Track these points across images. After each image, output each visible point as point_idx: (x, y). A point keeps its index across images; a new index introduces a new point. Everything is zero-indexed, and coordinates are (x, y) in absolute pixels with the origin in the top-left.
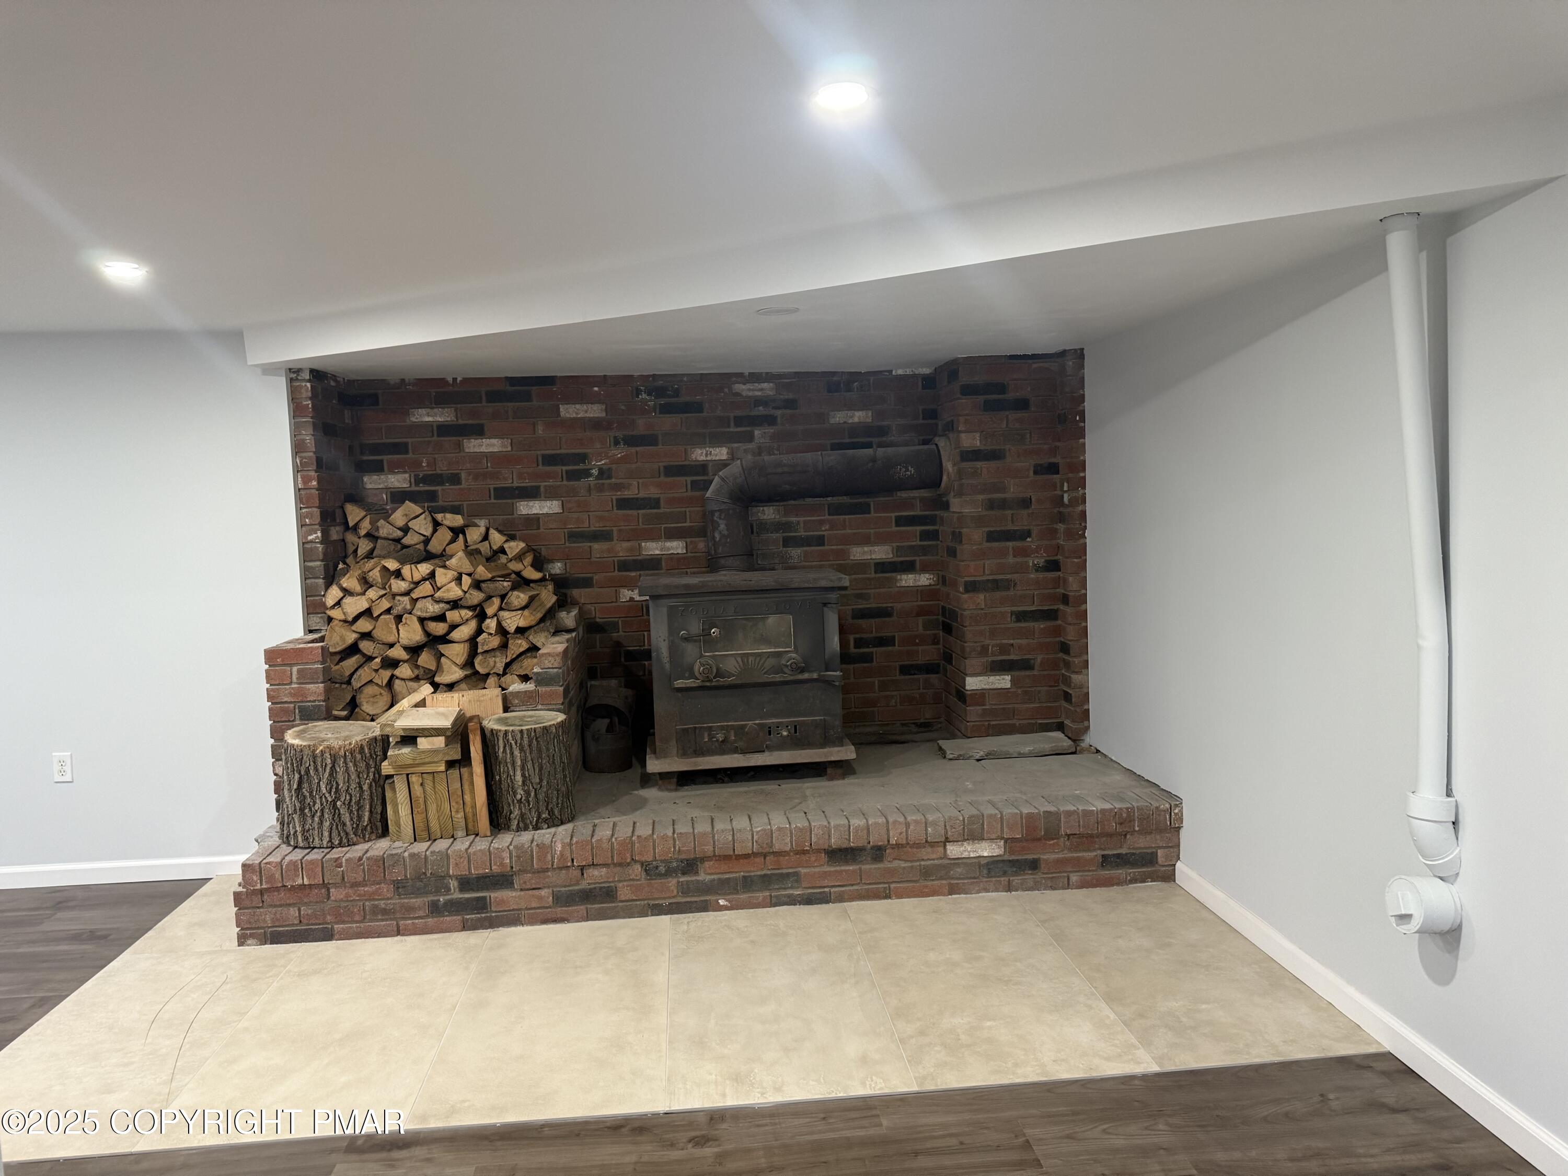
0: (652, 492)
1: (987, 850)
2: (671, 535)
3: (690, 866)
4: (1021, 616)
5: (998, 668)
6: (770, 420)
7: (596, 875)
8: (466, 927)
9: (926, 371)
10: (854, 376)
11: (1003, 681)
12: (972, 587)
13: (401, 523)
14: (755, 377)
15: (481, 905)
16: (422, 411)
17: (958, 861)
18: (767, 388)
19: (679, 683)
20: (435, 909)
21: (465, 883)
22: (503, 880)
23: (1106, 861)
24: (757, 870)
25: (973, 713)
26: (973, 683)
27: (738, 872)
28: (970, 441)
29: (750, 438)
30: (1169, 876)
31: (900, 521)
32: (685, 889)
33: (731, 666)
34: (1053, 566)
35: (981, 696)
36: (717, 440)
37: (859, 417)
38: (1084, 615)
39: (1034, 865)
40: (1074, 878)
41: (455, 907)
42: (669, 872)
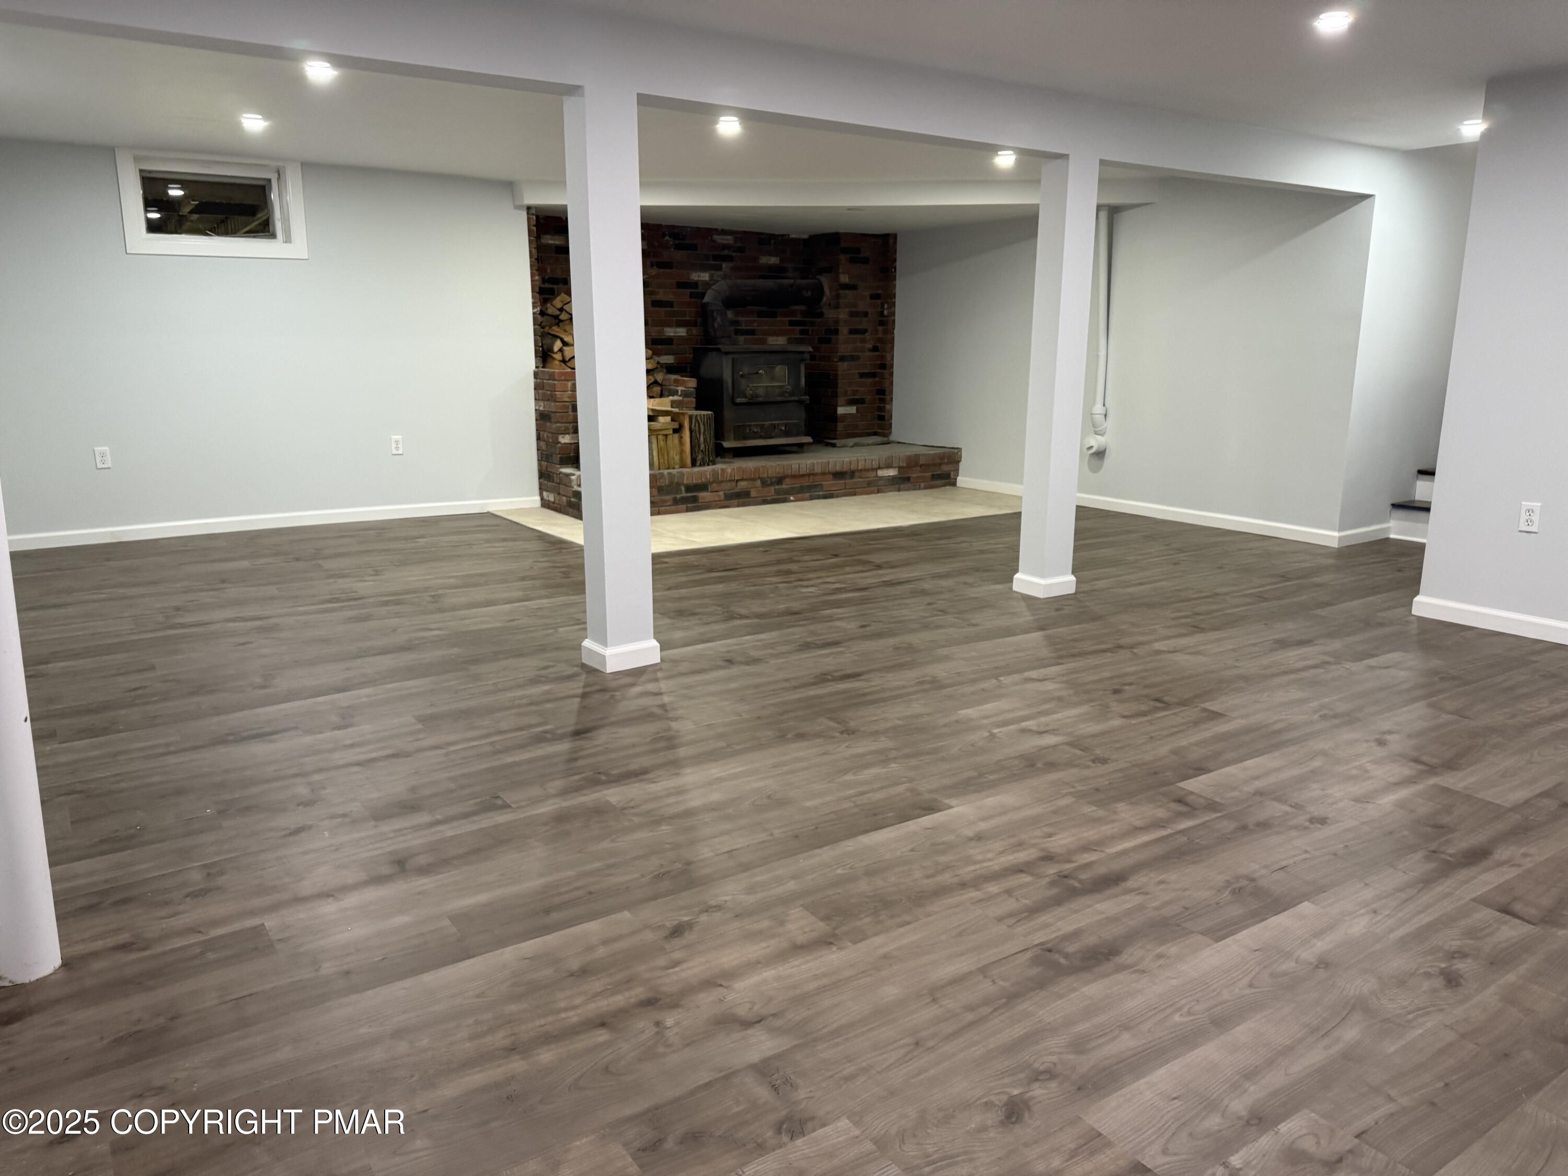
0: (670, 297)
1: (892, 472)
2: (679, 324)
3: (780, 480)
4: (862, 375)
5: (851, 402)
6: (729, 259)
7: (743, 484)
8: (688, 510)
9: (806, 237)
10: (772, 236)
11: (852, 410)
12: (842, 359)
13: (559, 306)
14: (724, 232)
15: (695, 499)
16: (548, 236)
17: (882, 478)
18: (729, 240)
19: (739, 400)
20: (676, 502)
21: (689, 488)
22: (703, 487)
23: (934, 477)
24: (806, 482)
25: (840, 426)
26: (841, 410)
27: (798, 483)
28: (844, 279)
29: (719, 268)
30: (954, 484)
31: (792, 323)
32: (777, 492)
33: (761, 392)
34: (875, 349)
35: (845, 416)
36: (704, 268)
37: (773, 260)
38: (892, 374)
39: (908, 479)
40: (922, 485)
41: (684, 500)
42: (772, 484)
